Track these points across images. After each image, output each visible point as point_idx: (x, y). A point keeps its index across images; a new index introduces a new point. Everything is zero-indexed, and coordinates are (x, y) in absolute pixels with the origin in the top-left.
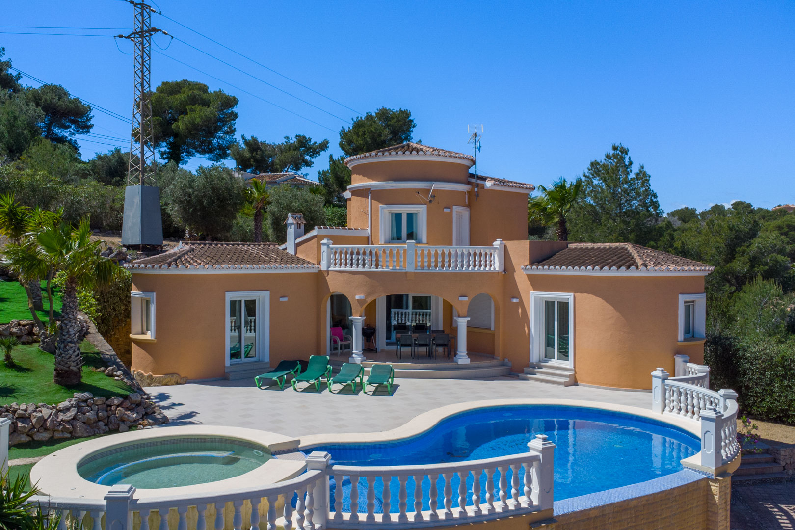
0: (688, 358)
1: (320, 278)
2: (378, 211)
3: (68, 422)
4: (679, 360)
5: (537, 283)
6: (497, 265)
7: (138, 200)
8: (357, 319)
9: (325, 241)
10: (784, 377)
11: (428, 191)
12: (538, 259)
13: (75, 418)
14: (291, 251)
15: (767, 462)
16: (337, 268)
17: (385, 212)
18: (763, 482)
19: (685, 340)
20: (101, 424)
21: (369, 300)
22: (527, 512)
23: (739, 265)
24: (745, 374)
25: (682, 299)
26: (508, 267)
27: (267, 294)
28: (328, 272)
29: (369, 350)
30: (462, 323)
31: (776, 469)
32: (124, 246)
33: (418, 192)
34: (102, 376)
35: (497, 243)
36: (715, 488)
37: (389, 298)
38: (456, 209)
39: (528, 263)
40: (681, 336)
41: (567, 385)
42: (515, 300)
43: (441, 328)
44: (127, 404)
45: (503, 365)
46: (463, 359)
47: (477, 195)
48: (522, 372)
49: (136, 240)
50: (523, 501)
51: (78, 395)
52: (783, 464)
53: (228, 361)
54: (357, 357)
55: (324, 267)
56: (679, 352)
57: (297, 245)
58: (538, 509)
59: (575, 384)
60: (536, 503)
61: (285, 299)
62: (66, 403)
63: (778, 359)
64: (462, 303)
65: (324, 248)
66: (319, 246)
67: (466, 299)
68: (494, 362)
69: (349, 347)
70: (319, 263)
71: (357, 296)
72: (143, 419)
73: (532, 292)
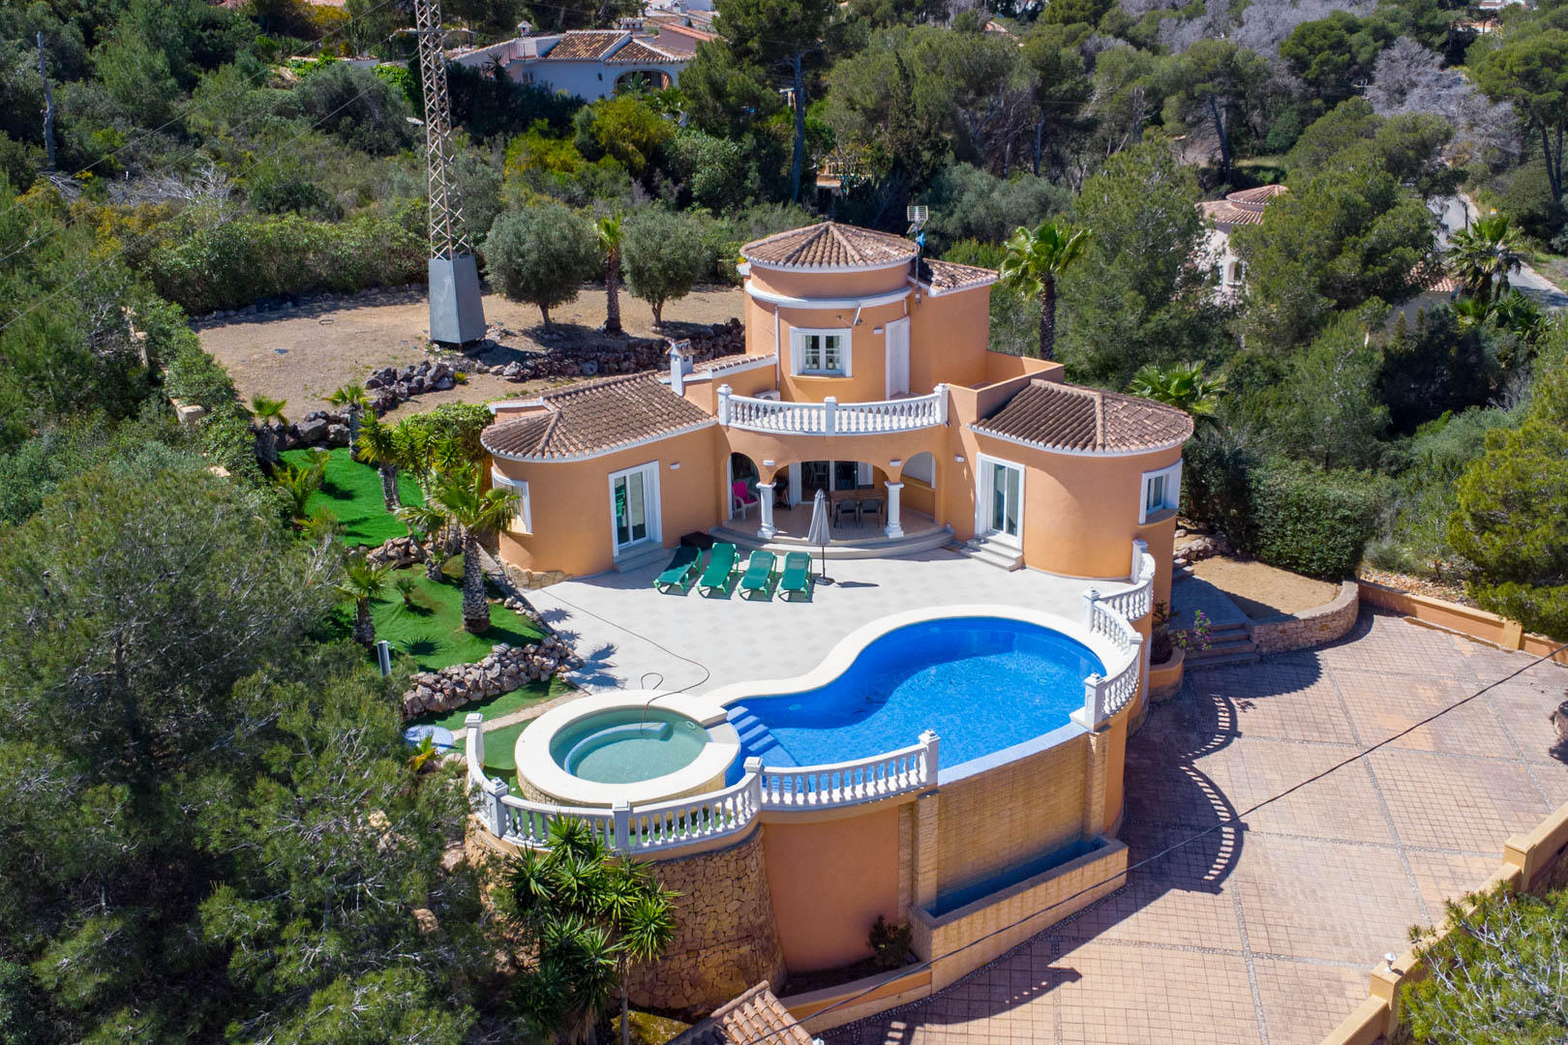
0: (1146, 546)
1: (717, 433)
2: (787, 333)
3: (495, 679)
4: (1137, 548)
5: (985, 445)
6: (938, 416)
7: (449, 281)
8: (765, 486)
9: (722, 389)
10: (1298, 519)
11: (853, 311)
12: (991, 412)
13: (501, 674)
14: (677, 389)
15: (1239, 640)
16: (739, 424)
17: (797, 337)
18: (1228, 665)
19: (1150, 519)
20: (523, 674)
21: (780, 467)
22: (916, 788)
25: (1145, 478)
26: (952, 420)
27: (655, 466)
28: (728, 427)
29: (780, 504)
30: (894, 491)
31: (1247, 648)
32: (435, 342)
33: (840, 314)
34: (502, 611)
35: (939, 389)
36: (1093, 740)
37: (805, 465)
38: (889, 326)
39: (974, 418)
40: (1142, 519)
41: (1012, 570)
42: (959, 459)
43: (870, 482)
44: (542, 650)
45: (945, 531)
46: (895, 530)
47: (920, 301)
48: (965, 546)
49: (455, 337)
50: (914, 781)
51: (499, 648)
52: (1256, 642)
53: (616, 547)
54: (766, 530)
55: (722, 420)
56: (1138, 537)
57: (686, 384)
58: (925, 785)
59: (1023, 567)
60: (923, 779)
61: (677, 466)
62: (487, 661)
63: (1293, 498)
64: (893, 470)
65: (721, 398)
66: (715, 395)
67: (897, 464)
68: (934, 530)
70: (716, 413)
71: (765, 462)
72: (560, 664)
73: (979, 453)
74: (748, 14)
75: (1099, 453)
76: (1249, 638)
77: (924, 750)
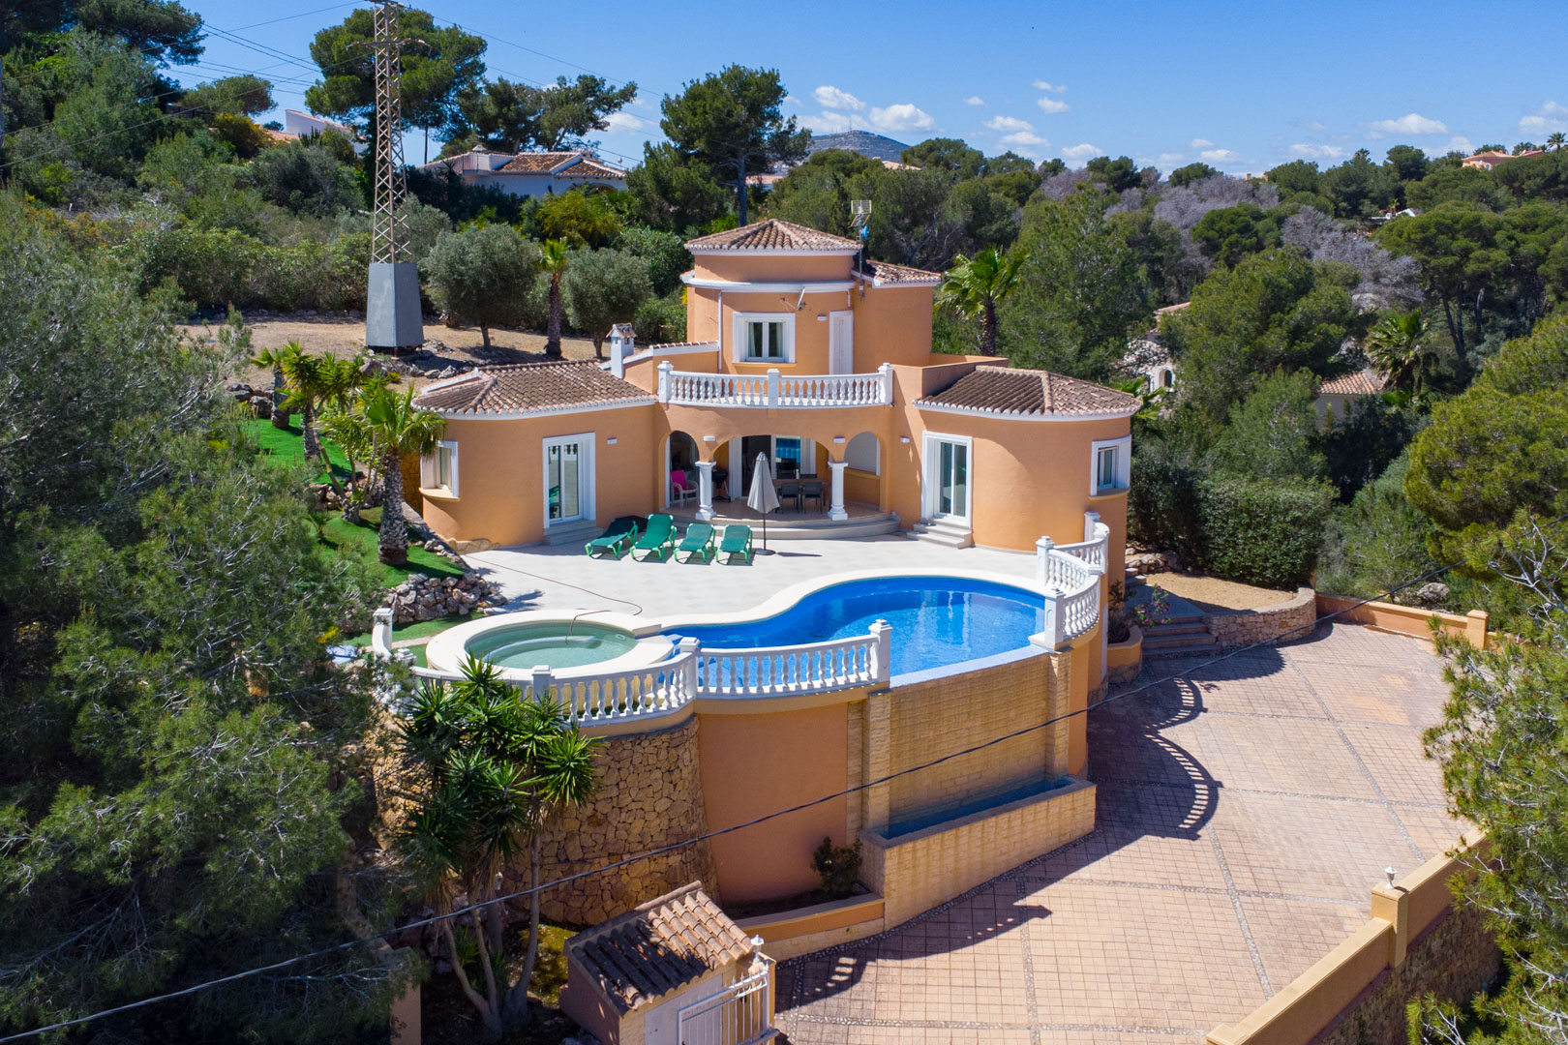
0: (1098, 517)
1: (657, 412)
2: (731, 319)
3: (409, 605)
4: (1089, 518)
5: (932, 422)
6: (883, 397)
7: (389, 284)
8: (705, 465)
9: (663, 365)
10: (1249, 526)
11: (798, 295)
12: (935, 390)
13: (416, 602)
14: (617, 372)
15: (1197, 633)
16: (680, 401)
17: (740, 323)
18: (1187, 655)
19: (1100, 493)
20: (440, 606)
21: (721, 442)
22: (866, 684)
23: (1274, 341)
24: (1207, 521)
25: (1095, 446)
26: (897, 400)
27: (592, 437)
28: (667, 404)
29: (720, 499)
30: (838, 470)
31: (1206, 640)
32: (370, 347)
33: (783, 297)
34: (421, 551)
35: (883, 368)
36: (1055, 662)
37: (745, 440)
38: (833, 315)
39: (920, 395)
40: (1093, 489)
41: (961, 547)
42: (905, 440)
43: (813, 471)
44: (462, 584)
45: (890, 519)
46: (838, 512)
47: (863, 294)
48: (912, 529)
49: (390, 341)
50: (864, 677)
51: (413, 577)
52: (1215, 634)
53: (547, 522)
54: (705, 511)
55: (662, 398)
56: (1090, 509)
57: (626, 366)
58: (876, 682)
59: (972, 545)
60: (874, 676)
61: (614, 441)
62: (402, 588)
64: (837, 446)
65: (662, 375)
66: (656, 371)
67: (842, 441)
68: (878, 516)
69: (695, 495)
70: (656, 392)
71: (705, 438)
72: (480, 600)
73: (925, 432)
74: (695, 115)
75: (1048, 417)
76: (1208, 631)
77: (874, 640)
